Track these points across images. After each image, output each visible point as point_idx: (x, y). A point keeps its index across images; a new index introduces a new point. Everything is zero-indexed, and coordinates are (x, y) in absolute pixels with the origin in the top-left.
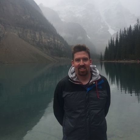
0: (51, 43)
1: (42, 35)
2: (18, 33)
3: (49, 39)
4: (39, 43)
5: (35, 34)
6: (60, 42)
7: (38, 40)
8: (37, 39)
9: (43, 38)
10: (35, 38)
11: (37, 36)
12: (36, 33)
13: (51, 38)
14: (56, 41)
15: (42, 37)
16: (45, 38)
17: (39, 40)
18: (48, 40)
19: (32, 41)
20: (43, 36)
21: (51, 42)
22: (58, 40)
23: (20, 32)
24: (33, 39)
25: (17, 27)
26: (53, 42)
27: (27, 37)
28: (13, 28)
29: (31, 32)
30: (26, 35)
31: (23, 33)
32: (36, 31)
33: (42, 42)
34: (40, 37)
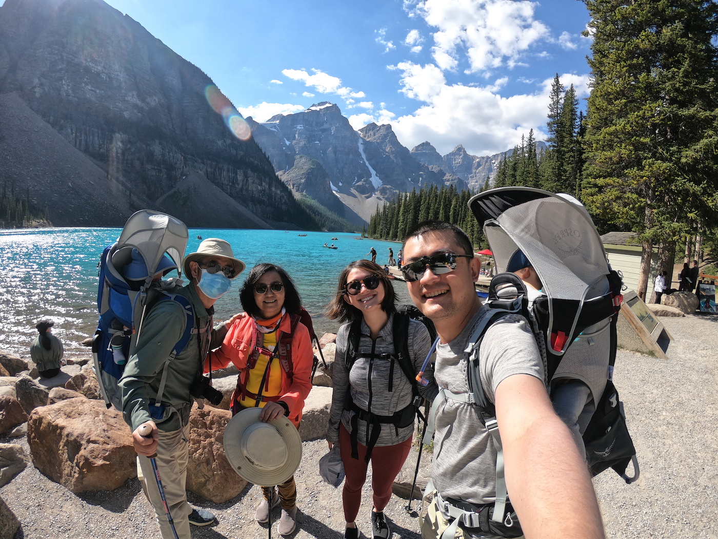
0: (263, 192)
1: (248, 177)
2: (207, 171)
3: (261, 185)
4: (242, 191)
5: (236, 174)
6: (281, 192)
7: (240, 186)
8: (238, 184)
9: (250, 180)
10: (235, 181)
11: (240, 177)
12: (238, 172)
13: (264, 184)
14: (273, 189)
15: (247, 181)
16: (253, 183)
17: (243, 186)
18: (259, 188)
19: (229, 187)
21: (264, 190)
22: (276, 189)
23: (209, 170)
24: (231, 184)
25: (205, 160)
26: (267, 191)
27: (221, 179)
28: (199, 161)
29: (228, 171)
30: (220, 174)
31: (216, 170)
32: (239, 169)
33: (247, 190)
34: (244, 180)
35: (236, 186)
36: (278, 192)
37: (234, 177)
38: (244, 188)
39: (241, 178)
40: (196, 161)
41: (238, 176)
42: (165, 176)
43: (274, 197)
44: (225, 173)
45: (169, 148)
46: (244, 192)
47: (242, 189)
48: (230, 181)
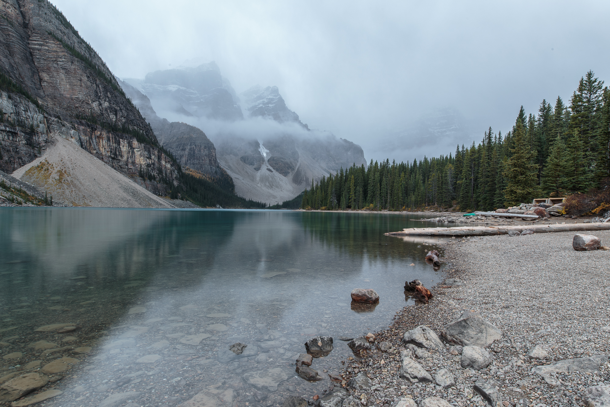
0: (152, 166)
1: (134, 148)
2: (80, 139)
3: (150, 158)
4: (127, 165)
5: (119, 144)
6: (172, 166)
7: (125, 158)
8: (122, 156)
9: (137, 153)
10: (117, 153)
11: (124, 148)
12: (121, 142)
13: (153, 157)
14: (163, 163)
15: (133, 152)
16: (141, 155)
17: (128, 158)
18: (148, 160)
19: (111, 159)
20: (135, 150)
21: (153, 164)
22: (166, 162)
23: (83, 137)
24: (113, 156)
25: (76, 125)
26: (157, 165)
27: (100, 150)
28: (68, 125)
29: (109, 140)
30: (98, 144)
31: (92, 139)
32: (122, 139)
33: (133, 163)
34: (129, 152)
35: (120, 158)
36: (169, 166)
37: (116, 148)
38: (130, 160)
39: (125, 150)
40: (64, 126)
41: (121, 147)
42: (24, 142)
43: (164, 172)
44: (104, 142)
45: (25, 106)
47: (127, 162)
48: (111, 152)
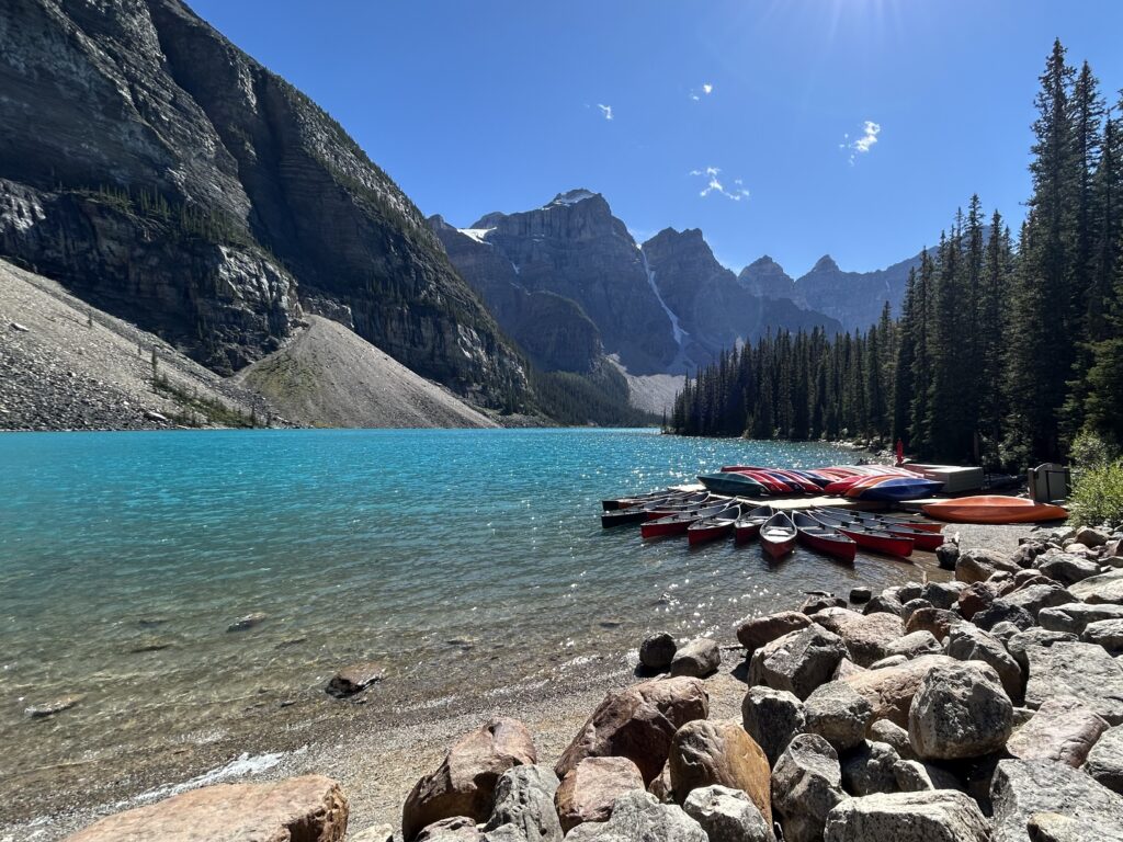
4: (432, 360)
5: (419, 325)
7: (429, 348)
8: (424, 345)
10: (416, 340)
11: (428, 332)
12: (422, 322)
15: (442, 339)
17: (434, 349)
23: (360, 318)
24: (408, 345)
25: (349, 299)
27: (386, 336)
29: (402, 320)
30: (384, 326)
31: (374, 319)
32: (424, 317)
33: (443, 356)
34: (436, 337)
35: (420, 348)
37: (413, 331)
38: (437, 352)
39: (428, 335)
41: (423, 330)
44: (394, 325)
46: (438, 361)
47: (432, 356)
48: (405, 339)
